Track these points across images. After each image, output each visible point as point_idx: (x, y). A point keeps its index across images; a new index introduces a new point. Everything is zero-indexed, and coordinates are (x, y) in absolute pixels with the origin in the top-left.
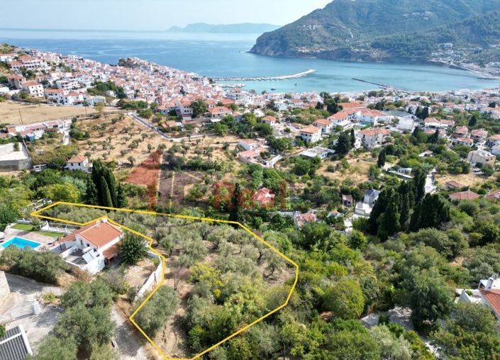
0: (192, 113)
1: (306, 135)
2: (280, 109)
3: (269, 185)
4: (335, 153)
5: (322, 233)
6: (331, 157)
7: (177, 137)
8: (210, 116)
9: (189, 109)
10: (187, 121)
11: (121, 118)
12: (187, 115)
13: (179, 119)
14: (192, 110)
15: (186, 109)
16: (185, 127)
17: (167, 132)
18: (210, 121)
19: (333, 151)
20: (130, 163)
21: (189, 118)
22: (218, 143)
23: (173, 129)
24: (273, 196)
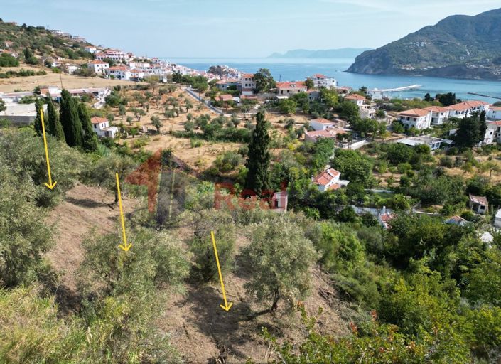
0: (254, 87)
1: (408, 119)
2: (373, 98)
3: (340, 167)
4: (452, 145)
5: (442, 236)
6: (447, 149)
7: (229, 112)
8: (276, 92)
9: (251, 82)
10: (246, 96)
11: (172, 90)
12: (248, 90)
13: (237, 94)
14: (255, 83)
15: (248, 82)
16: (242, 102)
17: (219, 106)
18: (276, 98)
19: (450, 142)
20: (155, 129)
21: (250, 93)
22: (280, 122)
23: (228, 102)
24: (346, 183)
